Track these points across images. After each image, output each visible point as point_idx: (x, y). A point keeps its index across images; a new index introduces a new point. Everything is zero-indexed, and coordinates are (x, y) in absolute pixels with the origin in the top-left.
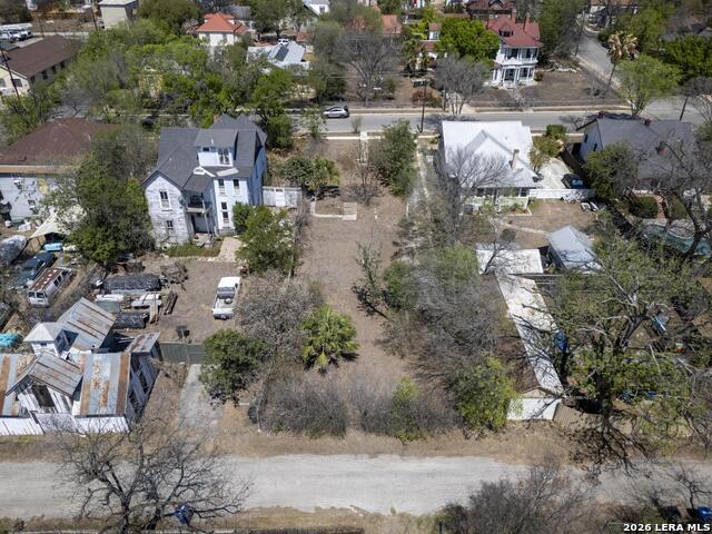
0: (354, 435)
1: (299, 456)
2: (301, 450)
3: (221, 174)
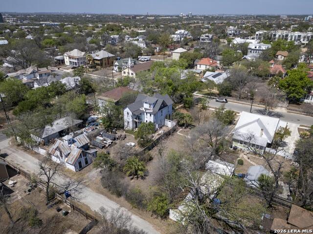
0: (122, 198)
1: (104, 197)
2: (106, 195)
3: (147, 111)
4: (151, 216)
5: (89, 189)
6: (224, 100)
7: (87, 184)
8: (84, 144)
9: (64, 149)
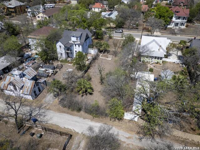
0: (82, 112)
1: (67, 114)
2: (68, 113)
3: (75, 43)
4: (110, 120)
5: (51, 111)
6: (121, 31)
7: (48, 107)
8: (33, 76)
9: (17, 82)
